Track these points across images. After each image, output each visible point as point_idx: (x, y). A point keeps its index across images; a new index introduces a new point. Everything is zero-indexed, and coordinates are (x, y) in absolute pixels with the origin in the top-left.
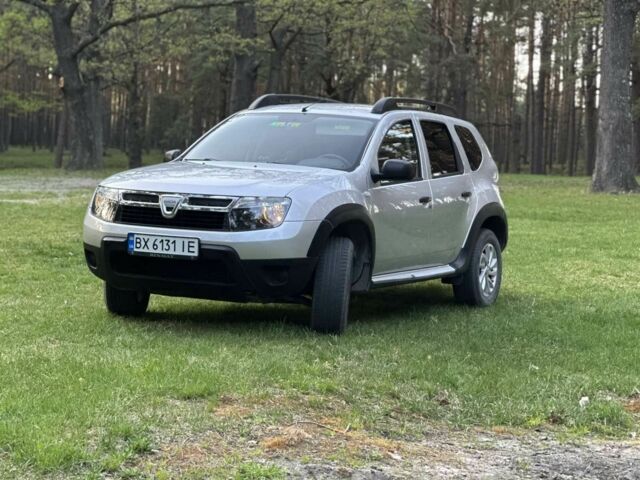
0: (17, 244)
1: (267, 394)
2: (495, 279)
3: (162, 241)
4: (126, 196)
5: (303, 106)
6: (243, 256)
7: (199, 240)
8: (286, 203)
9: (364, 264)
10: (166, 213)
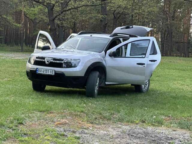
0: (22, 72)
1: (64, 112)
2: (147, 85)
3: (48, 71)
4: (37, 58)
5: (91, 34)
6: (66, 75)
7: (55, 70)
8: (79, 61)
9: (103, 79)
10: (47, 63)
